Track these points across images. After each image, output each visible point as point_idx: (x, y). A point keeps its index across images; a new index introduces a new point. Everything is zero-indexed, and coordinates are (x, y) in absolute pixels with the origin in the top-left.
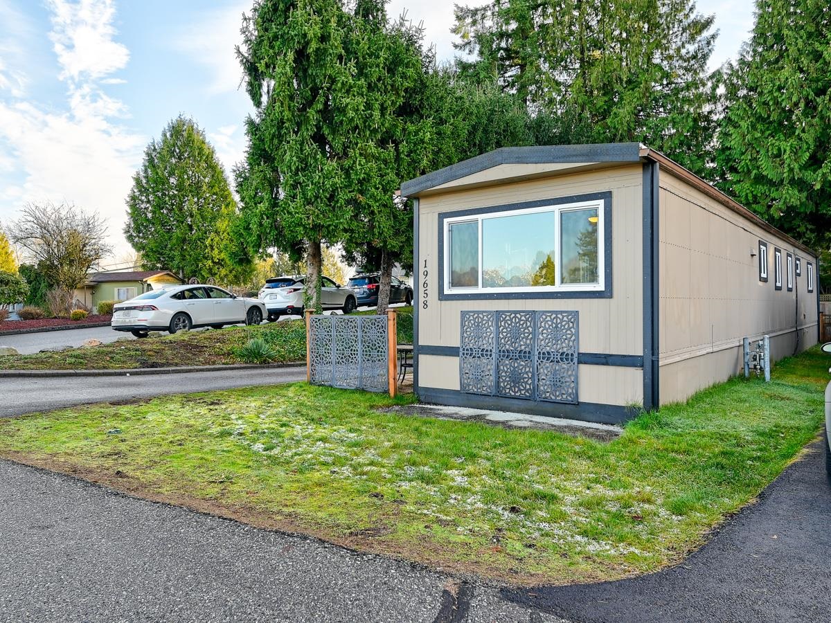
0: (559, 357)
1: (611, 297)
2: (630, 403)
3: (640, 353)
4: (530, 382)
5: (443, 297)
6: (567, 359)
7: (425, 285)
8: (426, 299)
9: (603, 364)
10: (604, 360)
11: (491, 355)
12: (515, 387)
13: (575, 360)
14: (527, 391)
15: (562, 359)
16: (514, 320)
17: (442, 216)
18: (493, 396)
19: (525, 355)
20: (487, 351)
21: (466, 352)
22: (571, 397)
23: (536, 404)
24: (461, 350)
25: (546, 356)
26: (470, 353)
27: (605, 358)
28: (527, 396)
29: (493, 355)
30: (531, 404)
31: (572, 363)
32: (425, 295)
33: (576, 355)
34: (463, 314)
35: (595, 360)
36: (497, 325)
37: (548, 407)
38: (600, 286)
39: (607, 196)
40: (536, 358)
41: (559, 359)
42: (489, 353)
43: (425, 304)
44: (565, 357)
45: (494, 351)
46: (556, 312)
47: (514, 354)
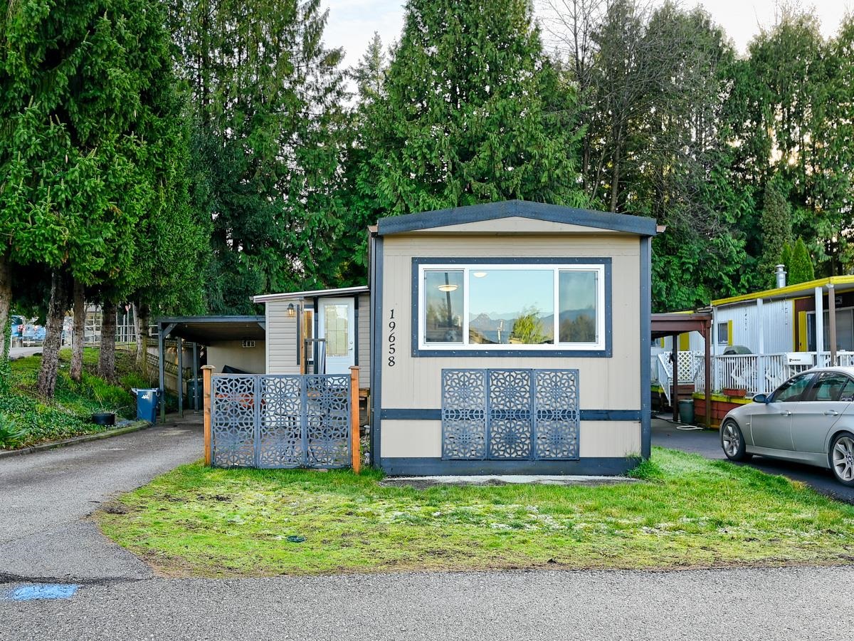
0: (560, 414)
1: (611, 356)
2: (629, 454)
3: (638, 407)
4: (527, 442)
5: (416, 353)
6: (569, 417)
7: (392, 339)
8: (392, 355)
9: (605, 420)
10: (605, 416)
11: (482, 417)
12: (510, 448)
13: (578, 417)
14: (524, 452)
15: (564, 417)
16: (508, 379)
17: (416, 261)
18: (485, 460)
19: (522, 415)
20: (477, 412)
21: (449, 414)
22: (572, 453)
23: (533, 463)
24: (443, 412)
25: (547, 414)
26: (456, 414)
27: (607, 413)
28: (524, 457)
29: (485, 417)
30: (528, 465)
31: (574, 420)
32: (392, 351)
33: (577, 412)
34: (445, 372)
35: (597, 416)
36: (488, 383)
37: (547, 466)
38: (600, 345)
39: (607, 261)
40: (536, 417)
41: (560, 417)
42: (480, 414)
43: (392, 362)
44: (567, 415)
45: (485, 412)
46: (555, 371)
47: (511, 414)
